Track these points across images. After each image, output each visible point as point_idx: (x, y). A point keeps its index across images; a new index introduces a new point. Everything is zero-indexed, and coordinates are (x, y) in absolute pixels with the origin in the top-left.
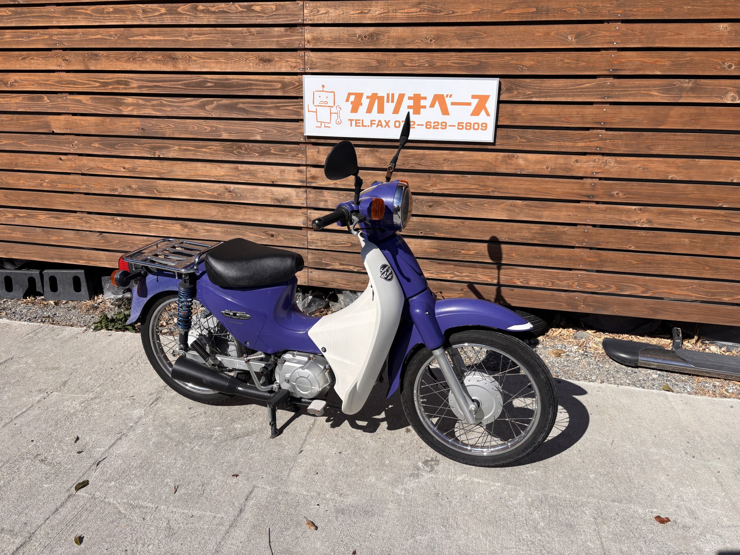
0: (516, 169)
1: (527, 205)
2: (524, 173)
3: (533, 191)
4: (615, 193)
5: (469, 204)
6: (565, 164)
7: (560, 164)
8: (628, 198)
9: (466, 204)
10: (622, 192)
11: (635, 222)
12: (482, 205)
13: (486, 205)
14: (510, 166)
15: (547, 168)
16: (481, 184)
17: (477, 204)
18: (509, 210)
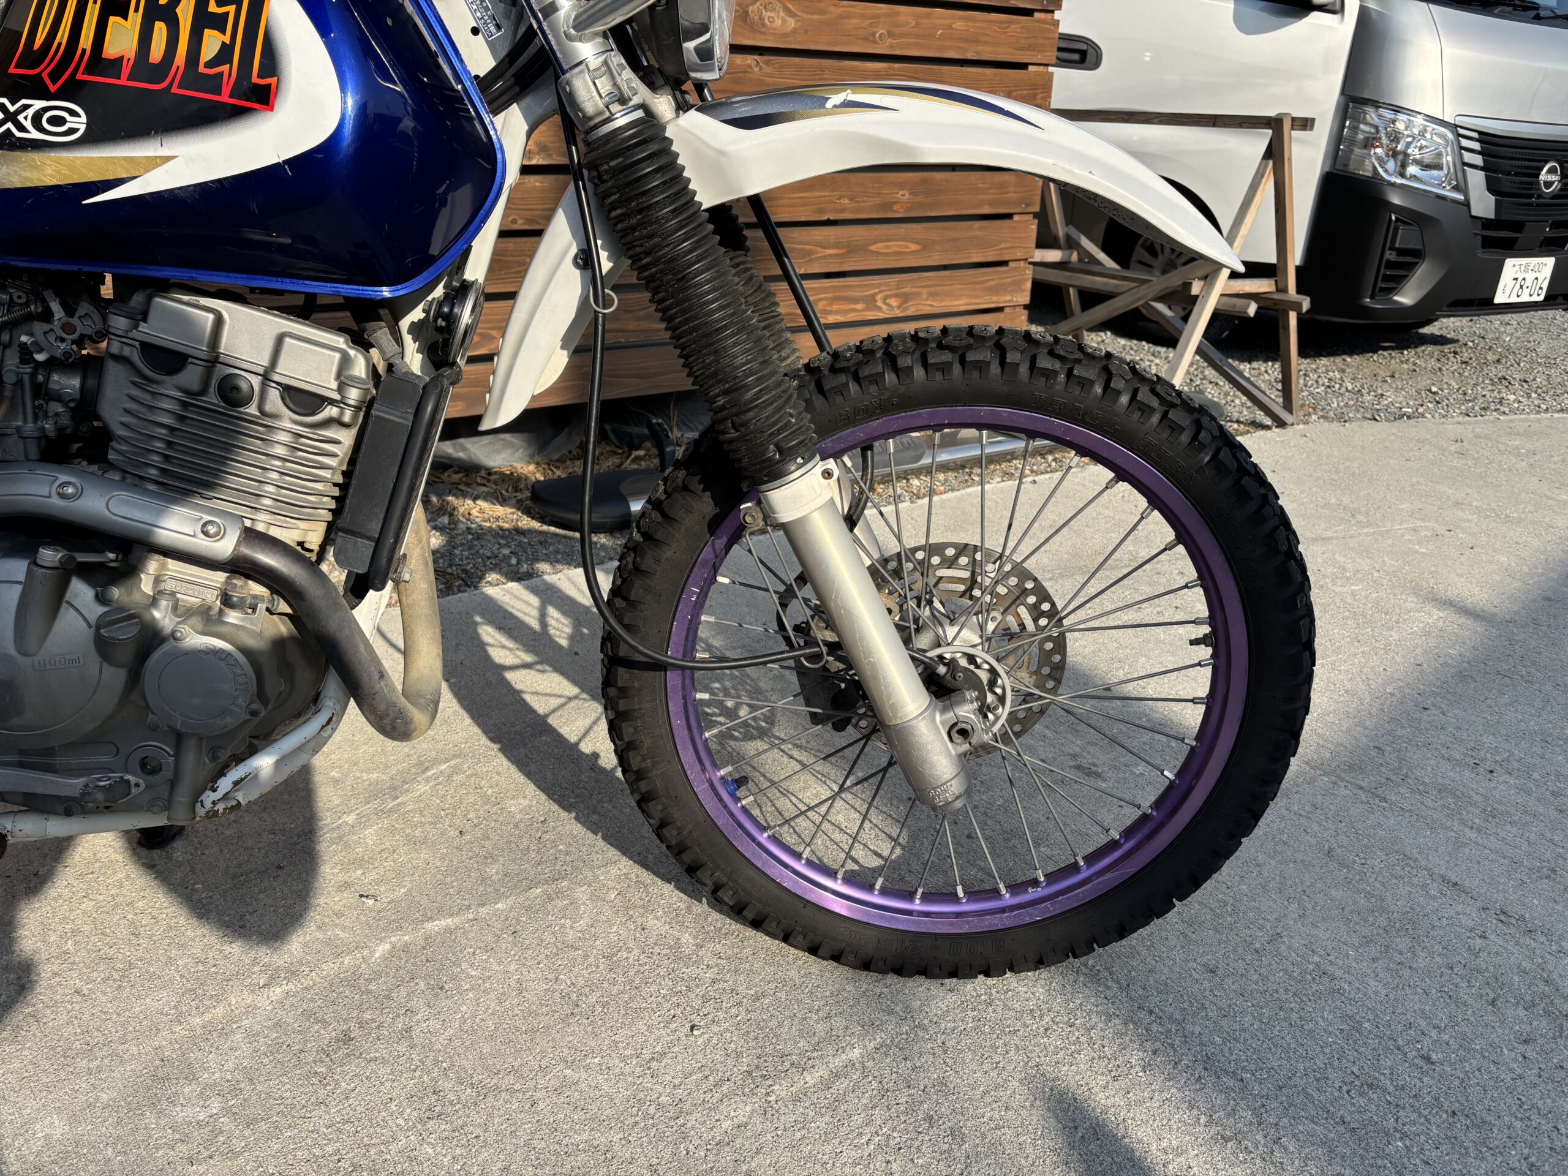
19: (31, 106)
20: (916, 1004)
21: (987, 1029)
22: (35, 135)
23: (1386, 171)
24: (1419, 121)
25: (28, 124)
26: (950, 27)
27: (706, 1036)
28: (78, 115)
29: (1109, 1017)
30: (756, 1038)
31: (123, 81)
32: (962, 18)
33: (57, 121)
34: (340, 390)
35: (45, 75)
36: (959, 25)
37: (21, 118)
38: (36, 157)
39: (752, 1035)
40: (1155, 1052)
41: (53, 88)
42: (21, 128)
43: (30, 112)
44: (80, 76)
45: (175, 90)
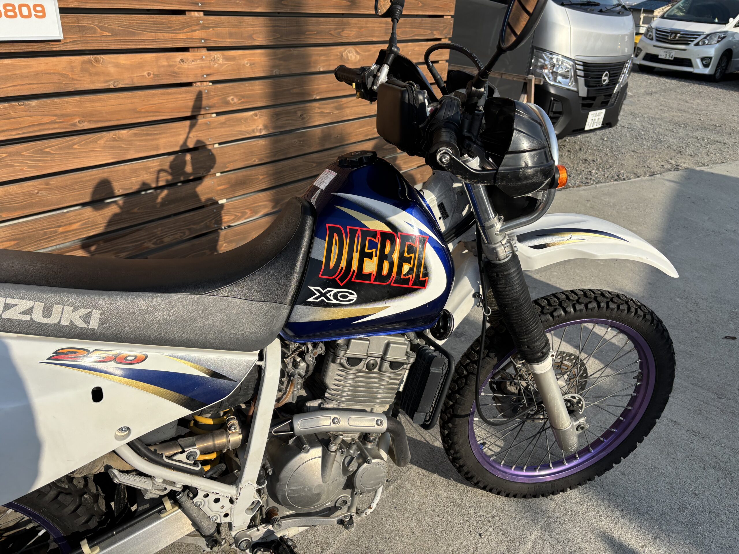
0: (106, 82)
1: (135, 135)
2: (120, 86)
3: (138, 112)
4: (230, 98)
5: (47, 150)
6: (170, 66)
7: (163, 66)
8: (243, 103)
9: (42, 152)
10: (236, 96)
11: (253, 131)
12: (70, 147)
13: (76, 146)
14: (95, 78)
15: (149, 74)
16: (58, 112)
17: (60, 148)
18: (112, 147)
19: (332, 291)
20: (544, 508)
21: (570, 513)
22: (335, 301)
23: (549, 79)
24: (560, 57)
25: (331, 298)
26: (414, 50)
27: (486, 537)
28: (354, 294)
29: (603, 499)
30: (502, 534)
31: (372, 282)
32: (419, 46)
33: (346, 297)
34: (407, 358)
35: (337, 279)
36: (417, 49)
37: (328, 295)
38: (335, 309)
39: (500, 533)
40: (622, 510)
41: (342, 284)
42: (329, 299)
43: (332, 293)
44: (353, 280)
45: (392, 284)
